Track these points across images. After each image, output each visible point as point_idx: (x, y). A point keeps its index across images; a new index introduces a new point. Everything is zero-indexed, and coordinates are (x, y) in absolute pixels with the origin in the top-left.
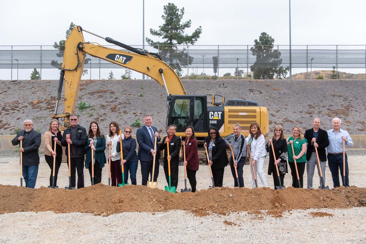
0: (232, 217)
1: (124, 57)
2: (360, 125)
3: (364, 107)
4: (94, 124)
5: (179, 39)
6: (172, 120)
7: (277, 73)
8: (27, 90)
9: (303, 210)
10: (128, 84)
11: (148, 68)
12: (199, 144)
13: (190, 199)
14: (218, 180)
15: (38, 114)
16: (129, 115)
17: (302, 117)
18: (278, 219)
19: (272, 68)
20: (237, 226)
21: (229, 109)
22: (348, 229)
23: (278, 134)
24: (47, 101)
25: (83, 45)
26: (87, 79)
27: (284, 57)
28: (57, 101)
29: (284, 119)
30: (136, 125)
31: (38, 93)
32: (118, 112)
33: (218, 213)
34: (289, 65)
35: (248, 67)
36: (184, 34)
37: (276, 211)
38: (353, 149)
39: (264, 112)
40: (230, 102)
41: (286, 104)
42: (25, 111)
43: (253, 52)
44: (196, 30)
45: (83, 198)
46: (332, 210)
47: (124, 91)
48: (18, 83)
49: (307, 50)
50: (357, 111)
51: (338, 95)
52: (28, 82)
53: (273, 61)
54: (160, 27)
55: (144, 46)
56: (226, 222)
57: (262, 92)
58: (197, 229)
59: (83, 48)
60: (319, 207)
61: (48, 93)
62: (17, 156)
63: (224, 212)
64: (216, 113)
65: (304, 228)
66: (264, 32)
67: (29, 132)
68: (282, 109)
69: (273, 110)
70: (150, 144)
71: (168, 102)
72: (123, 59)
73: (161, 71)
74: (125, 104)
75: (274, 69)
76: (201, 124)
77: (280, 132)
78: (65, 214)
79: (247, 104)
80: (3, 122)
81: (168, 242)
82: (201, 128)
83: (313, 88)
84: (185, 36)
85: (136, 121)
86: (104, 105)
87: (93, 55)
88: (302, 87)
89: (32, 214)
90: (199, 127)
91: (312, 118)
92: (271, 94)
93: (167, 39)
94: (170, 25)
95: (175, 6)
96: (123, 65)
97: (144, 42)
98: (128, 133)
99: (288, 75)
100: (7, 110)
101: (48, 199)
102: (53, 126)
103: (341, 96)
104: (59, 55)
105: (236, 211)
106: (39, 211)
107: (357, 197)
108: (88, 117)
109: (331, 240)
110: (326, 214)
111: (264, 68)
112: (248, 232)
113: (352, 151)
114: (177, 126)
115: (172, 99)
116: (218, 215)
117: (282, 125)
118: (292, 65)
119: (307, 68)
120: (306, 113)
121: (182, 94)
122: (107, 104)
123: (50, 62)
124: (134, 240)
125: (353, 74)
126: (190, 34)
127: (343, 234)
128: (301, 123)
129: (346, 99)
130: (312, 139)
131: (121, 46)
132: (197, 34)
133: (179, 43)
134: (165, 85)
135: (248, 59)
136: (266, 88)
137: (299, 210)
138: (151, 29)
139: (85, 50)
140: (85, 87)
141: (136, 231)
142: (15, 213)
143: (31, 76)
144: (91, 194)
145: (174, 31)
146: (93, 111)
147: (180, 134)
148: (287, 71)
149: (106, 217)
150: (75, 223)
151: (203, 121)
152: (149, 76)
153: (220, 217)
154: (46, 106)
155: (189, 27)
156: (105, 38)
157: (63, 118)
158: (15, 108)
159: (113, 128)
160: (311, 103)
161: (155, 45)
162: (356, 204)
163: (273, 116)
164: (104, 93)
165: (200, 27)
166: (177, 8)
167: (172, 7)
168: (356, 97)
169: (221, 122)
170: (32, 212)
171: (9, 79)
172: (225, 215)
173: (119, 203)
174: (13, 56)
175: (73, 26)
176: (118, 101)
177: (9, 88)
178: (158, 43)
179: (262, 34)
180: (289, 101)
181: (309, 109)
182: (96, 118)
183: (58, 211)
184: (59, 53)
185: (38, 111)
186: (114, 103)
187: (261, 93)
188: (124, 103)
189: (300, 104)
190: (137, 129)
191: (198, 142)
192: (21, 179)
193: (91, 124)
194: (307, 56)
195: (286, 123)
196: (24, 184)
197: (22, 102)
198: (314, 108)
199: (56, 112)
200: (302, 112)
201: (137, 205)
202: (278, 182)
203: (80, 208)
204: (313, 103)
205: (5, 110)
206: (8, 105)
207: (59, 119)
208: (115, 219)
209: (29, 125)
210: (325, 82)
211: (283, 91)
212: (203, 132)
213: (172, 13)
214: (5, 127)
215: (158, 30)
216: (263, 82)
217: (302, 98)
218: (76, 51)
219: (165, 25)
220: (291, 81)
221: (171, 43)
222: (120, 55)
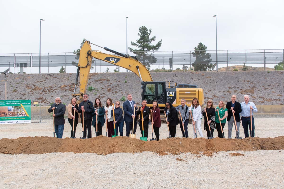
0: (181, 156)
2: (261, 99)
3: (263, 88)
4: (97, 100)
5: (148, 48)
6: (144, 96)
7: (208, 67)
8: (57, 79)
9: (225, 152)
10: (118, 75)
11: (130, 66)
13: (156, 145)
14: (173, 133)
15: (64, 94)
16: (118, 94)
17: (225, 94)
18: (210, 157)
19: (205, 65)
20: (184, 161)
21: (179, 90)
22: (254, 164)
23: (210, 105)
24: (69, 86)
25: (91, 52)
26: (93, 73)
27: (213, 58)
28: (75, 86)
29: (213, 96)
30: (123, 100)
31: (64, 81)
32: (112, 92)
33: (173, 154)
34: (216, 62)
35: (190, 64)
36: (152, 45)
37: (209, 152)
38: (257, 114)
39: (200, 91)
40: (180, 85)
41: (214, 86)
42: (56, 92)
43: (194, 55)
44: (158, 42)
45: (91, 144)
46: (244, 152)
47: (116, 79)
48: (52, 75)
49: (227, 53)
50: (259, 90)
51: (247, 81)
52: (58, 74)
53: (206, 60)
54: (137, 40)
55: (127, 52)
56: (177, 159)
58: (160, 163)
59: (90, 54)
60: (235, 150)
61: (70, 81)
62: (51, 119)
63: (177, 153)
64: (171, 92)
65: (226, 163)
66: (200, 43)
67: (58, 105)
68: (212, 89)
69: (206, 90)
70: (131, 111)
71: (142, 86)
72: (115, 60)
73: (137, 67)
74: (116, 87)
76: (162, 99)
77: (211, 103)
78: (80, 154)
79: (190, 87)
80: (43, 99)
81: (142, 171)
83: (231, 76)
85: (123, 97)
86: (103, 88)
87: (97, 58)
88: (224, 76)
89: (60, 154)
90: (161, 101)
91: (230, 95)
92: (205, 80)
93: (141, 48)
94: (142, 39)
95: (146, 27)
96: (115, 64)
97: (127, 50)
98: (118, 105)
99: (215, 69)
100: (45, 92)
101: (70, 145)
102: (73, 101)
103: (249, 81)
104: (76, 58)
105: (184, 152)
106: (64, 152)
107: (260, 144)
108: (94, 95)
109: (243, 170)
110: (240, 154)
111: (201, 65)
112: (191, 165)
113: (256, 115)
114: (147, 101)
115: (144, 84)
116: (173, 155)
117: (212, 99)
118: (218, 62)
119: (227, 64)
120: (227, 92)
121: (151, 81)
122: (105, 87)
123: (71, 63)
124: (122, 170)
125: (256, 68)
126: (155, 45)
127: (251, 167)
128: (224, 98)
129: (252, 83)
130: (231, 108)
131: (113, 53)
132: (159, 45)
133: (149, 50)
134: (139, 75)
135: (191, 60)
136: (202, 76)
137: (223, 152)
138: (131, 42)
139: (92, 55)
140: (92, 77)
141: (123, 164)
142: (50, 153)
143: (60, 71)
144: (95, 142)
145: (145, 43)
146: (97, 91)
147: (149, 105)
148: (215, 66)
149: (105, 156)
150: (86, 160)
151: (163, 97)
152: (130, 70)
153: (174, 156)
154: (69, 89)
155: (154, 40)
156: (104, 48)
157: (79, 96)
158: (51, 90)
159: (109, 102)
160: (230, 86)
161: (134, 52)
162: (259, 148)
163: (207, 94)
164: (103, 81)
165: (161, 40)
166: (147, 29)
167: (144, 29)
168: (259, 82)
169: (174, 98)
170: (61, 153)
171: (47, 73)
172: (177, 154)
173: (113, 147)
174: (49, 59)
175: (85, 41)
176: (112, 85)
177: (47, 78)
178: (136, 50)
179: (199, 44)
180: (216, 84)
181: (229, 90)
182: (99, 96)
183: (76, 152)
184: (76, 57)
185: (64, 92)
186: (110, 87)
187: (199, 80)
189: (223, 86)
190: (124, 102)
191: (160, 110)
192: (54, 133)
193: (96, 99)
194: (227, 57)
195: (215, 98)
196: (56, 136)
197: (54, 86)
198: (232, 88)
199: (75, 93)
200: (224, 91)
201: (124, 149)
202: (210, 134)
203: (89, 150)
205: (44, 92)
206: (46, 89)
207: (77, 96)
208: (110, 157)
209: (59, 100)
210: (239, 73)
211: (213, 78)
212: (163, 104)
213: (144, 32)
214: (45, 101)
215: (136, 43)
216: (200, 73)
217: (224, 82)
218: (87, 56)
219: (140, 39)
220: (217, 72)
221: (144, 50)
222: (113, 58)
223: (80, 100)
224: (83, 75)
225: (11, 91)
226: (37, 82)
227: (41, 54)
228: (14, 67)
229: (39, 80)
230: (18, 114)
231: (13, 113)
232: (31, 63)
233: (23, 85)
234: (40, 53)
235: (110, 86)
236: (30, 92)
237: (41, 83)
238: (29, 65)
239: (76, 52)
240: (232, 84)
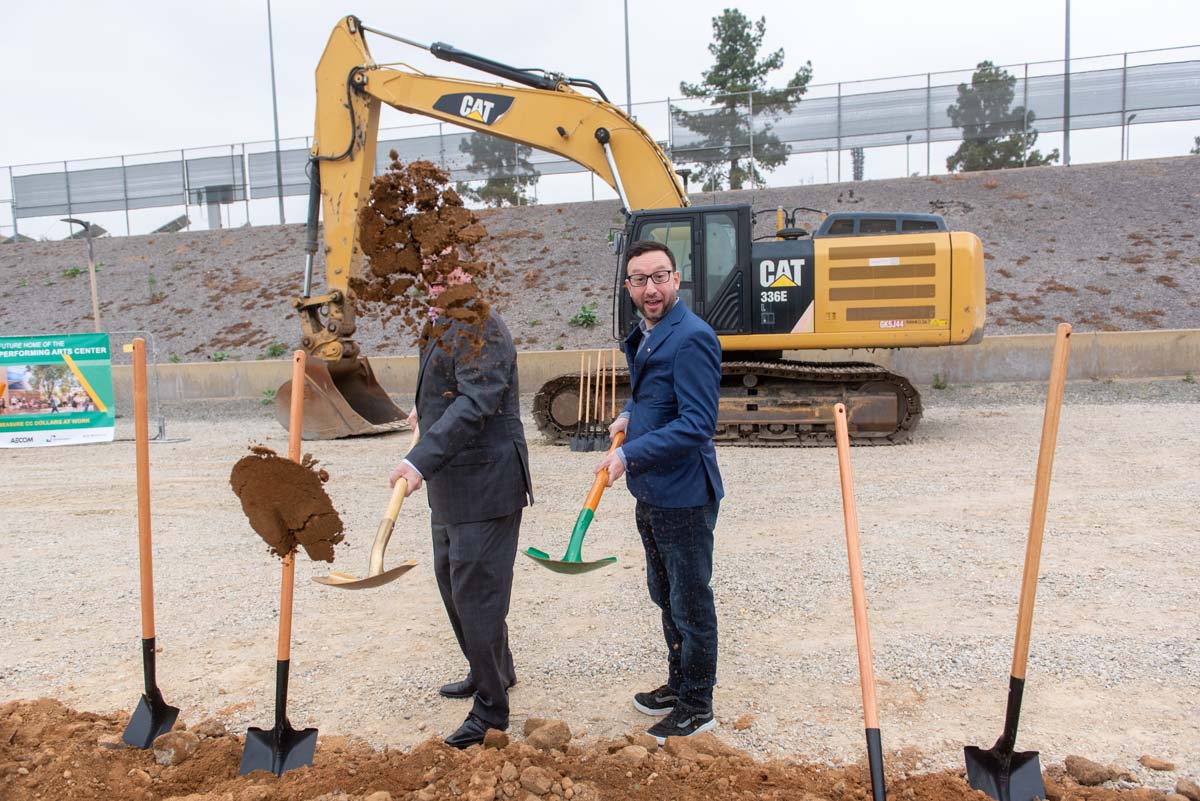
1: (486, 103)
11: (561, 131)
12: (726, 373)
17: (1109, 274)
21: (831, 249)
25: (363, 76)
27: (1047, 98)
28: (308, 256)
29: (1045, 283)
30: (584, 323)
32: (544, 286)
35: (928, 138)
36: (767, 88)
39: (964, 251)
40: (837, 222)
41: (1050, 237)
43: (954, 118)
44: (797, 74)
47: (569, 231)
49: (1125, 69)
54: (704, 74)
57: (972, 206)
59: (363, 84)
62: (261, 416)
64: (783, 264)
66: (986, 63)
68: (1036, 252)
69: (1006, 259)
73: (603, 137)
74: (565, 264)
75: (1013, 159)
76: (731, 305)
79: (899, 226)
80: (251, 327)
82: (729, 320)
83: (1146, 183)
84: (770, 92)
85: (584, 308)
86: (508, 272)
87: (396, 104)
88: (1108, 183)
90: (723, 316)
91: (1143, 275)
92: (1002, 210)
94: (728, 66)
95: (743, 14)
96: (485, 127)
100: (269, 297)
111: (985, 159)
117: (1037, 302)
118: (1072, 120)
119: (1123, 125)
120: (1124, 260)
122: (518, 267)
126: (782, 86)
128: (1104, 293)
132: (800, 83)
133: (756, 112)
135: (931, 116)
136: (986, 193)
138: (682, 83)
139: (372, 89)
145: (742, 82)
151: (736, 294)
152: (568, 158)
155: (779, 68)
156: (429, 45)
158: (292, 289)
160: (1138, 229)
163: (1006, 274)
164: (515, 239)
166: (748, 20)
167: (734, 19)
169: (801, 296)
176: (549, 258)
177: (293, 242)
179: (979, 66)
180: (1061, 227)
181: (1134, 249)
186: (536, 266)
187: (968, 209)
188: (563, 262)
189: (1100, 233)
194: (1124, 89)
195: (1052, 295)
198: (1150, 243)
200: (1107, 259)
204: (1145, 230)
205: (266, 297)
206: (276, 284)
210: (1186, 164)
211: (1042, 197)
212: (739, 333)
213: (733, 32)
214: (254, 339)
215: (700, 84)
216: (976, 178)
217: (1106, 215)
218: (346, 97)
219: (719, 69)
220: (1066, 169)
221: (733, 113)
222: (476, 96)
223: (329, 325)
224: (335, 202)
225: (143, 302)
226: (251, 259)
227: (281, 143)
228: (184, 206)
229: (262, 250)
230: (52, 401)
231: (29, 396)
232: (244, 185)
233: (197, 273)
234: (277, 141)
235: (543, 259)
236: (211, 301)
237: (263, 264)
238: (239, 194)
239: (470, 143)
240: (1150, 222)
